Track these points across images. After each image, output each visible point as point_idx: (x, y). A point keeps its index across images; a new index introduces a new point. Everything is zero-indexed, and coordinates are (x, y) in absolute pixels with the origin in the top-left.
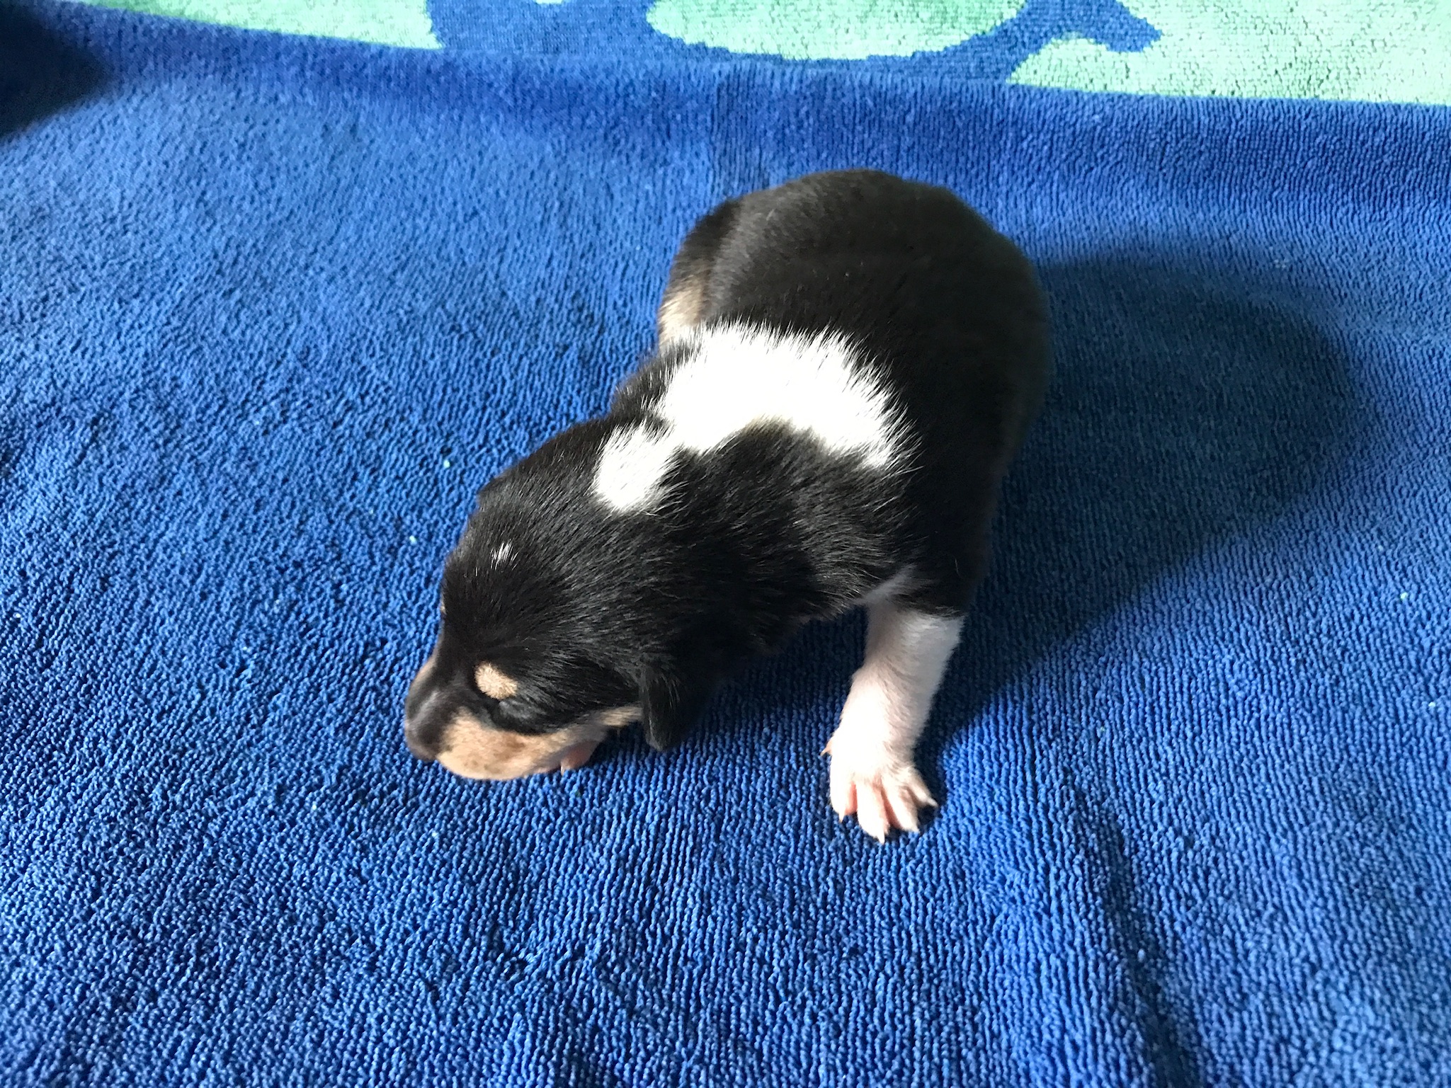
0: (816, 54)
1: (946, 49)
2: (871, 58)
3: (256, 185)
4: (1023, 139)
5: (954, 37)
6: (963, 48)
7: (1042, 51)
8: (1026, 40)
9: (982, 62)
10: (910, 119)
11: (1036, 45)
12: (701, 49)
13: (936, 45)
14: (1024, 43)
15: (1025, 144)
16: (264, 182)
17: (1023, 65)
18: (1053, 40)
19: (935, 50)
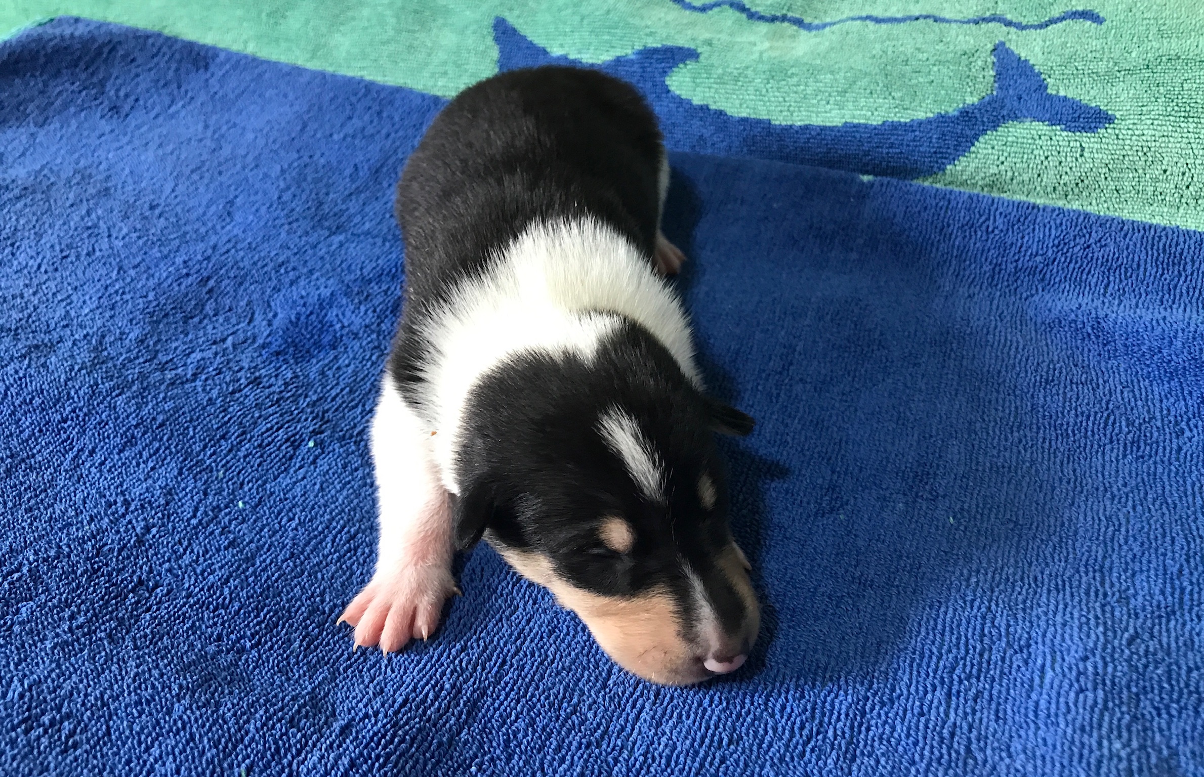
3: (279, 198)
16: (286, 197)
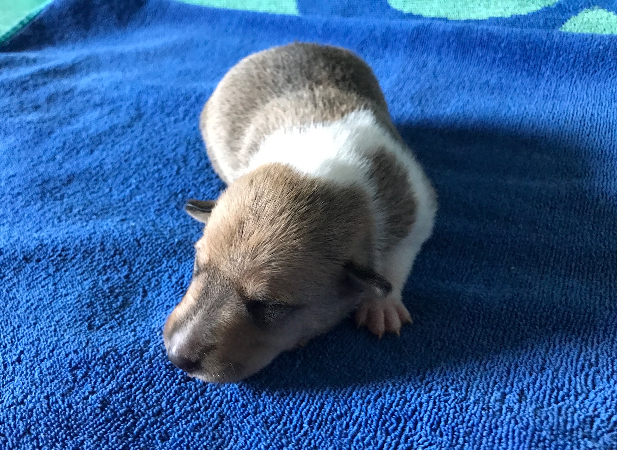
0: (463, 16)
1: (529, 13)
2: (490, 18)
4: (560, 56)
5: (533, 8)
6: (538, 13)
7: (579, 14)
8: (571, 9)
9: (547, 19)
10: (503, 45)
11: (576, 12)
12: (410, 16)
13: (524, 11)
14: (570, 11)
15: (561, 59)
17: (569, 21)
18: (585, 9)
19: (522, 14)
